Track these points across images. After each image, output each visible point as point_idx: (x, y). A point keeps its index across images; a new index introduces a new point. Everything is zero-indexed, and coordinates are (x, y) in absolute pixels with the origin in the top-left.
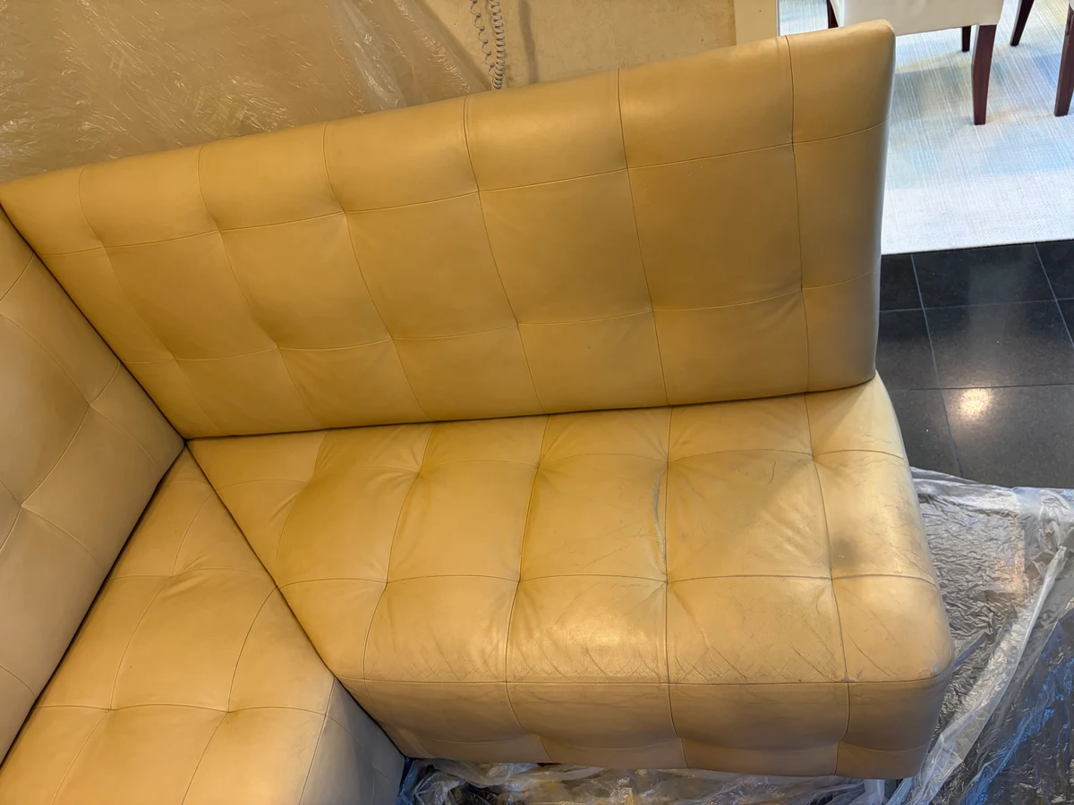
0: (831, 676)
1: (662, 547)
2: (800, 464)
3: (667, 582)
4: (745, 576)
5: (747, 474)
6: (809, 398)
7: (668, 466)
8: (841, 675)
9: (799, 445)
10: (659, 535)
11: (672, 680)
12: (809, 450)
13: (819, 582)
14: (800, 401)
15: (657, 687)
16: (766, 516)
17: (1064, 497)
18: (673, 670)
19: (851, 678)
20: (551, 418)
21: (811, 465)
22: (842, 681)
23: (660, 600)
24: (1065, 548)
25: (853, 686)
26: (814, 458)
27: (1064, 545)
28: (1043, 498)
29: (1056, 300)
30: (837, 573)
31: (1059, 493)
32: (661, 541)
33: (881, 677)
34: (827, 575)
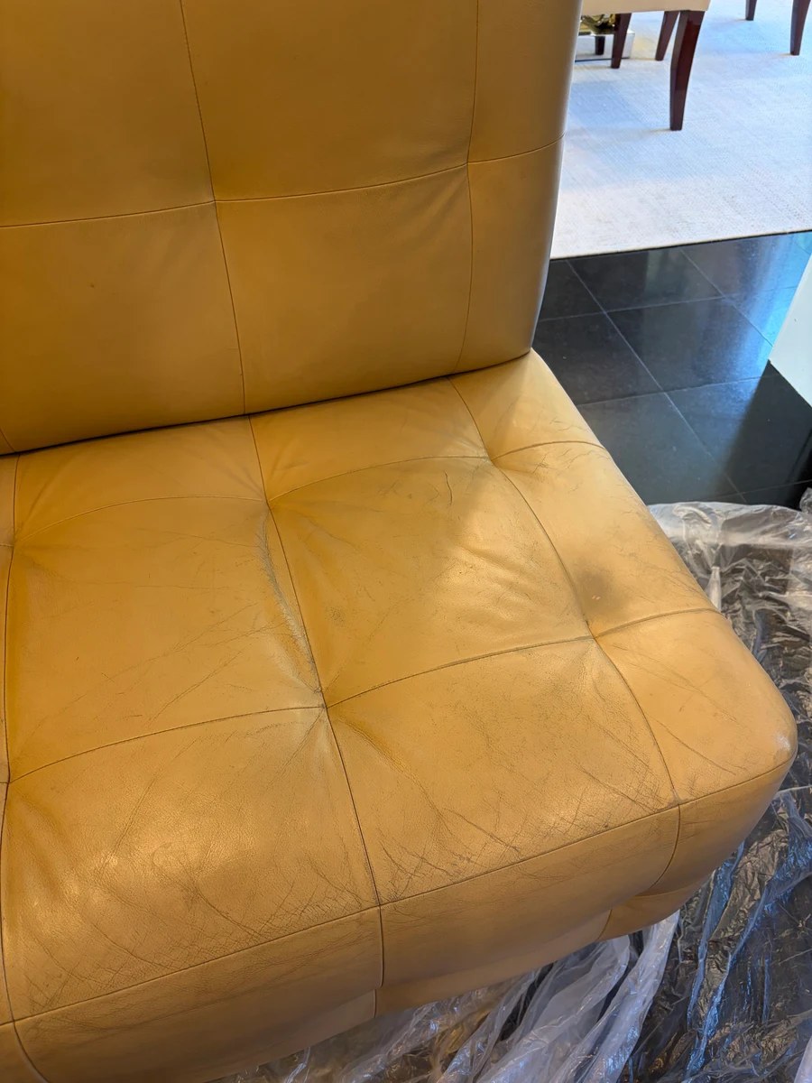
0: (651, 803)
1: (302, 643)
2: (479, 472)
3: (326, 707)
4: (466, 661)
5: (410, 497)
6: (456, 381)
7: (271, 508)
8: (666, 795)
9: (468, 448)
10: (292, 623)
11: (384, 896)
12: (483, 453)
13: (578, 647)
14: (444, 386)
15: (357, 920)
16: (463, 555)
17: (701, 509)
18: (383, 878)
19: (683, 796)
20: (23, 458)
21: (496, 472)
22: (671, 806)
23: (323, 744)
24: (718, 568)
25: (687, 809)
26: (495, 460)
27: (717, 564)
28: (682, 514)
29: (605, 313)
30: (599, 627)
31: (696, 506)
32: (298, 633)
33: (724, 780)
34: (584, 632)
